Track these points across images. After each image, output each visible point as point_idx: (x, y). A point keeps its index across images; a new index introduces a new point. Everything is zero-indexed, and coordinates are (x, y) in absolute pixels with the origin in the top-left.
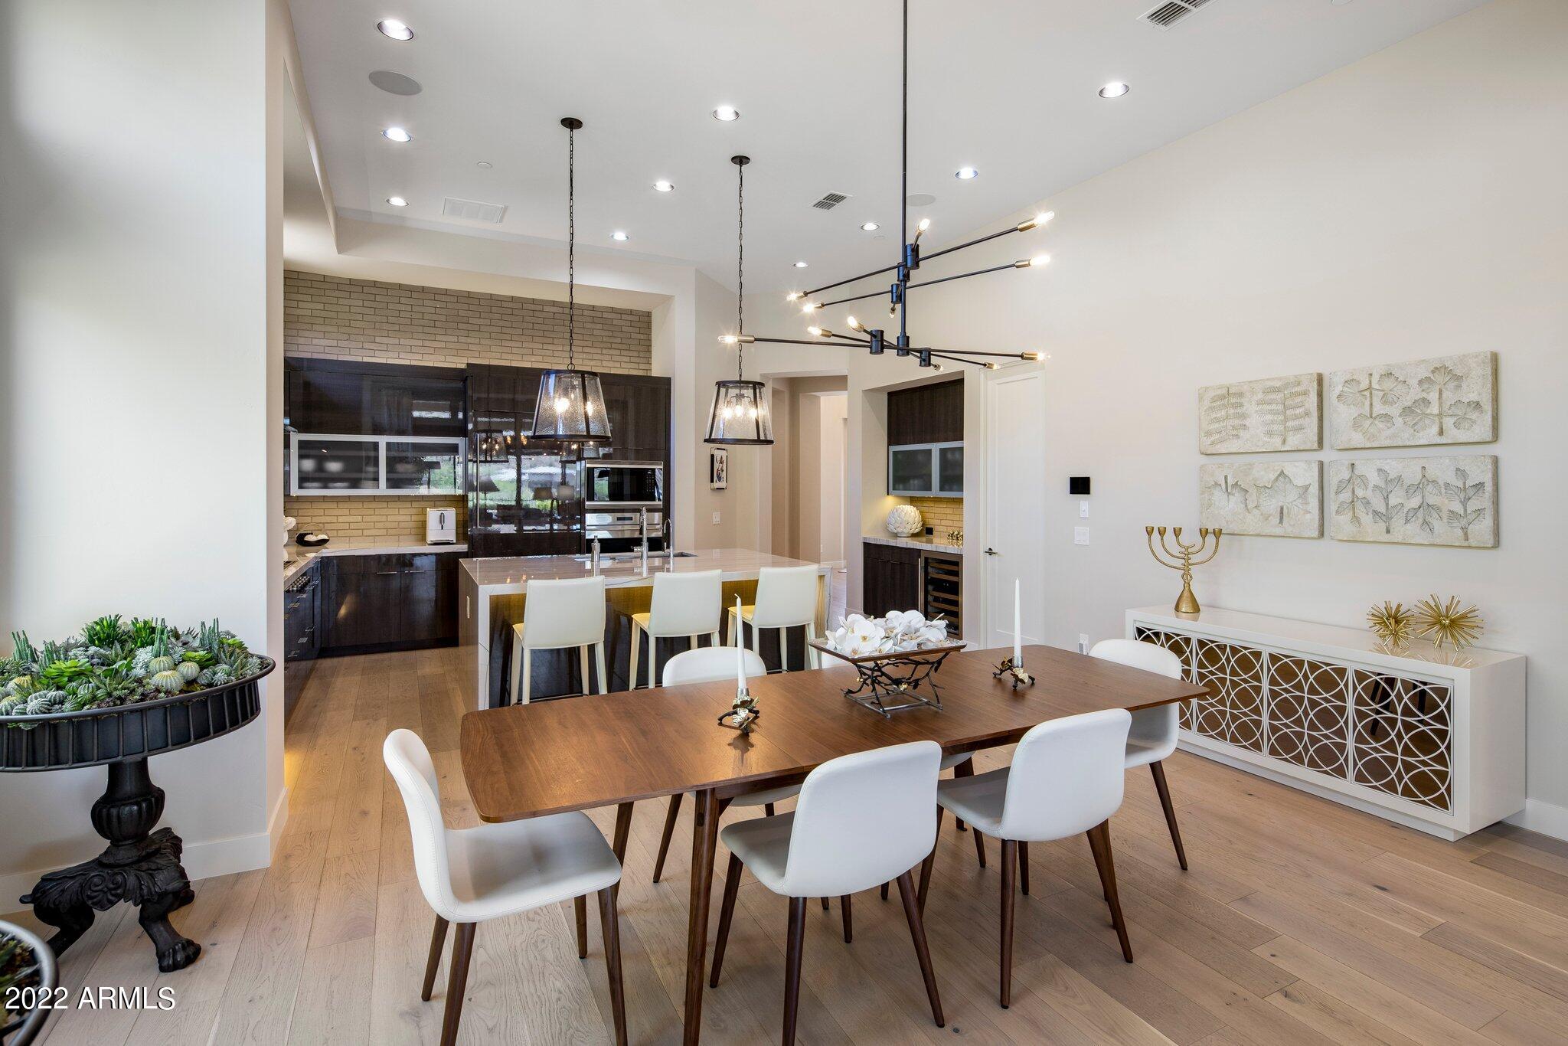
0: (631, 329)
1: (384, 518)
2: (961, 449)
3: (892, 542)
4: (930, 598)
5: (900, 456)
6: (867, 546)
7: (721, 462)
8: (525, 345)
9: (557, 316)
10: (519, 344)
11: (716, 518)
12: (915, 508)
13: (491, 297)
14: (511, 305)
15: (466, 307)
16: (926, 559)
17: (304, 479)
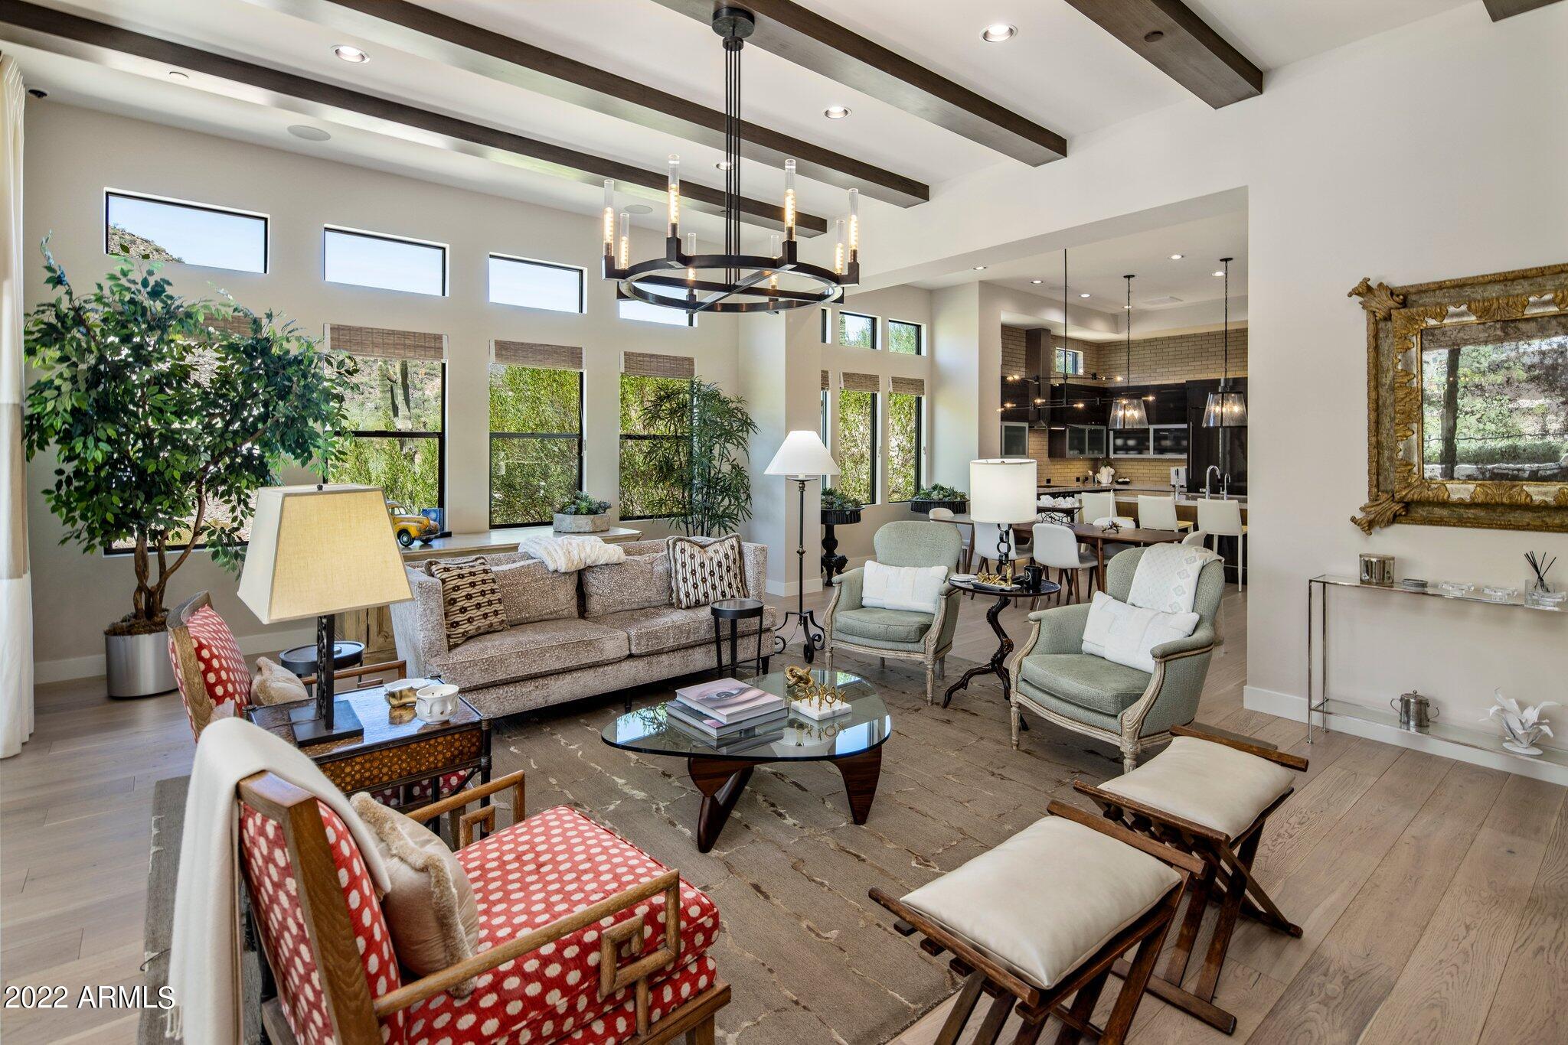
17: (1116, 449)
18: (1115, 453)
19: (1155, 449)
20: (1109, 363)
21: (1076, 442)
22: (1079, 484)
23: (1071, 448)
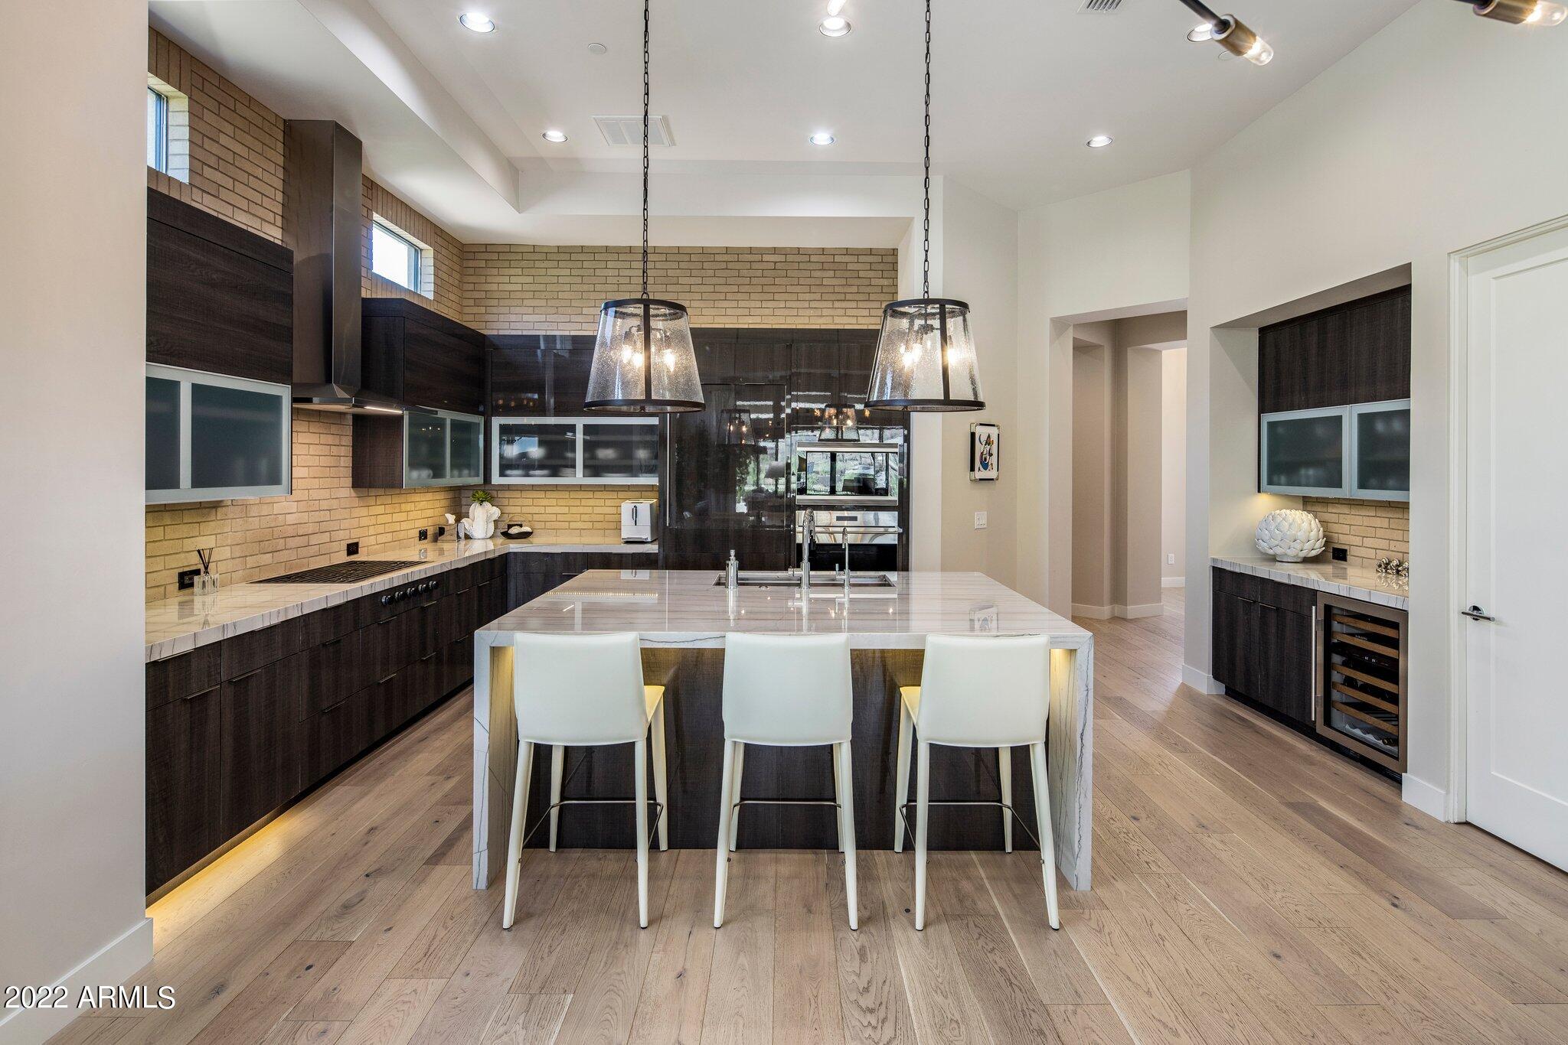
0: (871, 274)
1: (589, 510)
2: (1405, 414)
3: (1264, 571)
4: (1336, 677)
5: (1280, 430)
6: (1220, 575)
7: (988, 442)
8: (742, 304)
9: (778, 266)
10: (734, 304)
11: (980, 519)
12: (1310, 516)
13: (703, 251)
14: (726, 258)
15: (675, 265)
16: (1328, 609)
17: (506, 466)
18: (502, 474)
19: (585, 467)
20: (488, 287)
21: (424, 449)
22: (426, 544)
23: (413, 465)
